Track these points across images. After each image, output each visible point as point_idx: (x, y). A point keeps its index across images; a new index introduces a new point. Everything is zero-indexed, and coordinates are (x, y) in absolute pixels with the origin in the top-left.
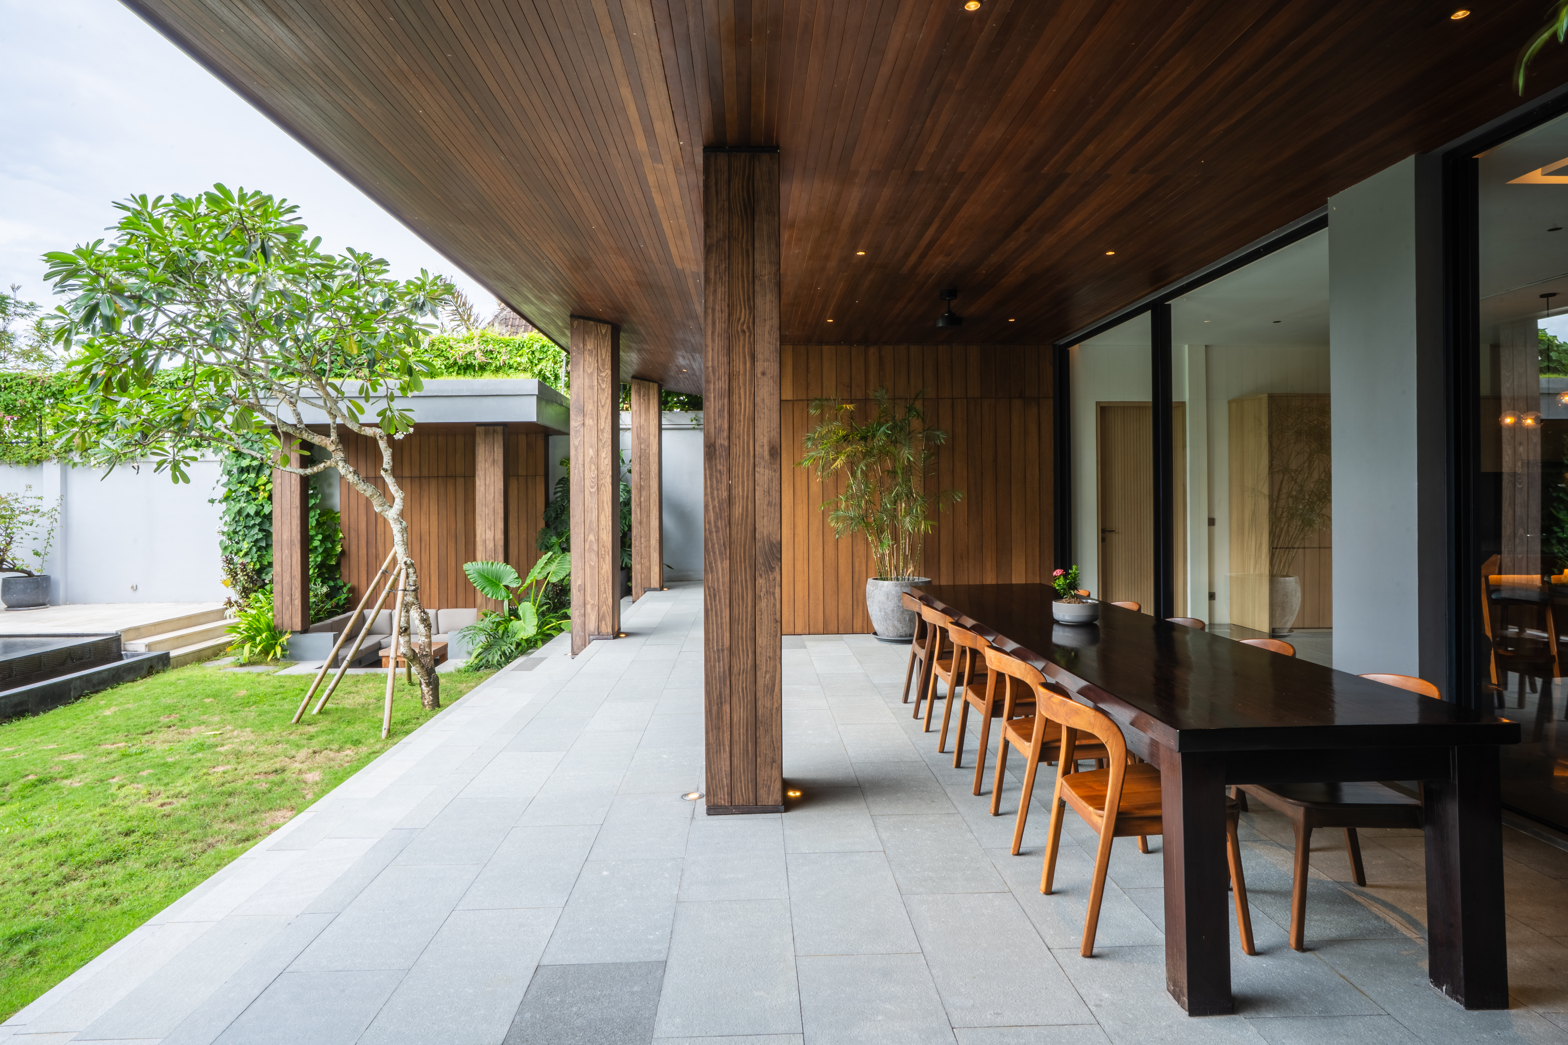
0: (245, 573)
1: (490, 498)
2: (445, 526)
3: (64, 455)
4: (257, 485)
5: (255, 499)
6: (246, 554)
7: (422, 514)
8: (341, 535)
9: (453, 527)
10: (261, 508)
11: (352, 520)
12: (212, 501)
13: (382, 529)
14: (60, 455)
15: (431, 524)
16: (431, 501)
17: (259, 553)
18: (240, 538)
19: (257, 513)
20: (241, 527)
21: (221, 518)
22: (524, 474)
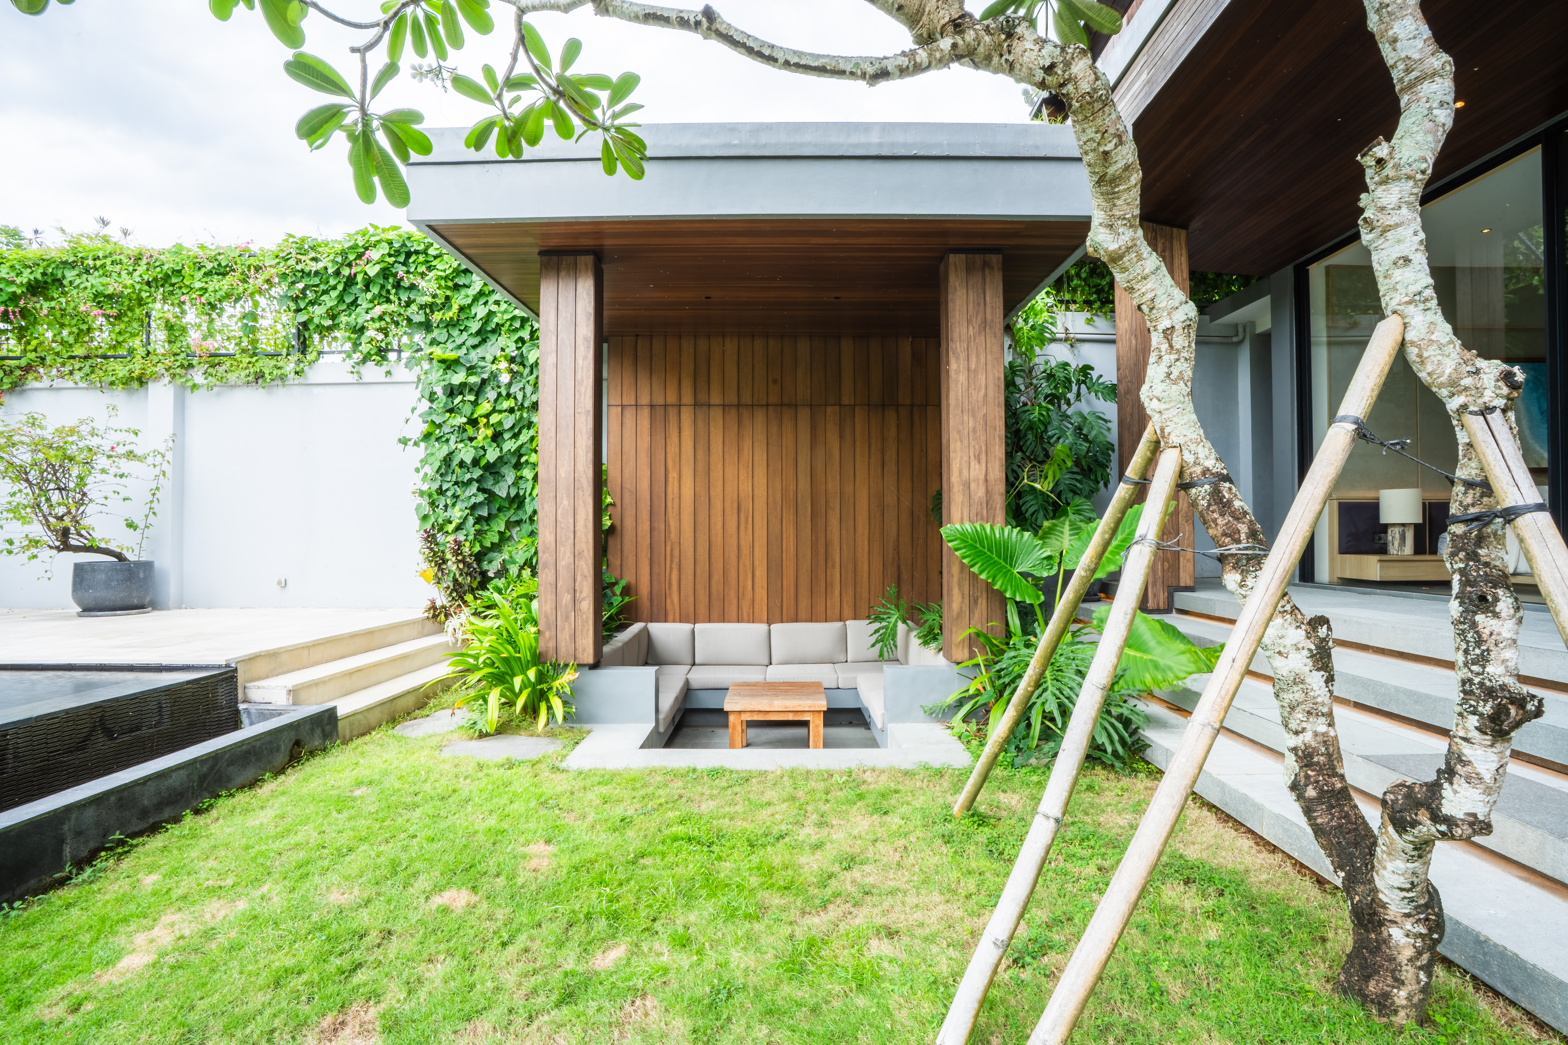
0: (460, 558)
1: (978, 396)
2: (779, 487)
3: (178, 371)
4: (475, 416)
5: (471, 439)
6: (458, 528)
7: (741, 467)
8: (609, 500)
9: (792, 487)
10: (482, 453)
11: (626, 475)
12: (404, 441)
13: (676, 490)
14: (172, 371)
15: (756, 484)
16: (756, 444)
17: (478, 527)
18: (449, 502)
19: (476, 462)
20: (450, 484)
21: (417, 470)
22: (908, 402)
